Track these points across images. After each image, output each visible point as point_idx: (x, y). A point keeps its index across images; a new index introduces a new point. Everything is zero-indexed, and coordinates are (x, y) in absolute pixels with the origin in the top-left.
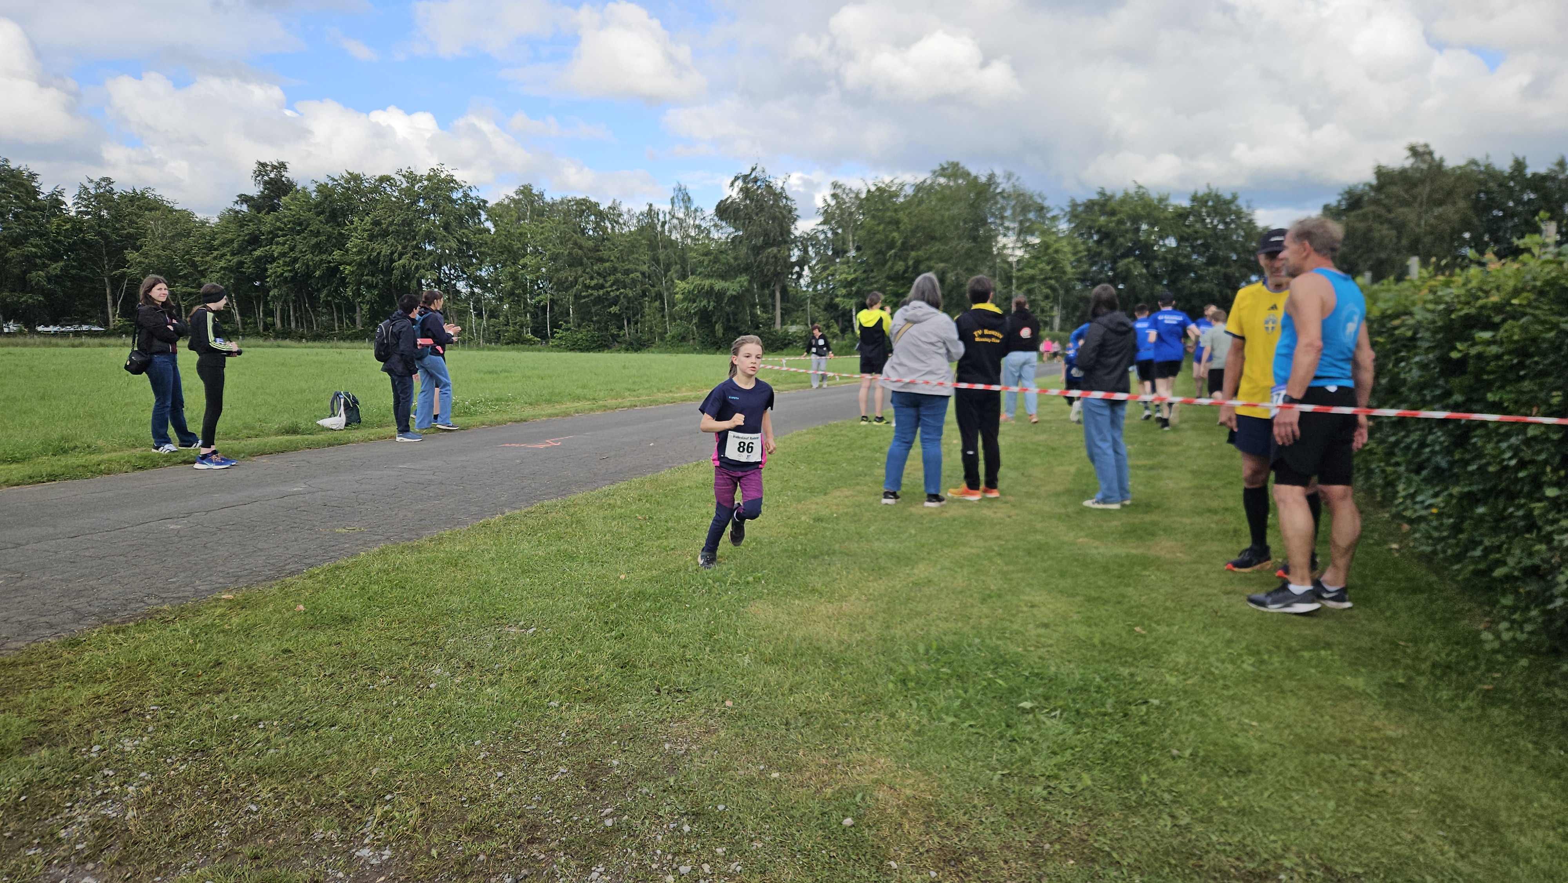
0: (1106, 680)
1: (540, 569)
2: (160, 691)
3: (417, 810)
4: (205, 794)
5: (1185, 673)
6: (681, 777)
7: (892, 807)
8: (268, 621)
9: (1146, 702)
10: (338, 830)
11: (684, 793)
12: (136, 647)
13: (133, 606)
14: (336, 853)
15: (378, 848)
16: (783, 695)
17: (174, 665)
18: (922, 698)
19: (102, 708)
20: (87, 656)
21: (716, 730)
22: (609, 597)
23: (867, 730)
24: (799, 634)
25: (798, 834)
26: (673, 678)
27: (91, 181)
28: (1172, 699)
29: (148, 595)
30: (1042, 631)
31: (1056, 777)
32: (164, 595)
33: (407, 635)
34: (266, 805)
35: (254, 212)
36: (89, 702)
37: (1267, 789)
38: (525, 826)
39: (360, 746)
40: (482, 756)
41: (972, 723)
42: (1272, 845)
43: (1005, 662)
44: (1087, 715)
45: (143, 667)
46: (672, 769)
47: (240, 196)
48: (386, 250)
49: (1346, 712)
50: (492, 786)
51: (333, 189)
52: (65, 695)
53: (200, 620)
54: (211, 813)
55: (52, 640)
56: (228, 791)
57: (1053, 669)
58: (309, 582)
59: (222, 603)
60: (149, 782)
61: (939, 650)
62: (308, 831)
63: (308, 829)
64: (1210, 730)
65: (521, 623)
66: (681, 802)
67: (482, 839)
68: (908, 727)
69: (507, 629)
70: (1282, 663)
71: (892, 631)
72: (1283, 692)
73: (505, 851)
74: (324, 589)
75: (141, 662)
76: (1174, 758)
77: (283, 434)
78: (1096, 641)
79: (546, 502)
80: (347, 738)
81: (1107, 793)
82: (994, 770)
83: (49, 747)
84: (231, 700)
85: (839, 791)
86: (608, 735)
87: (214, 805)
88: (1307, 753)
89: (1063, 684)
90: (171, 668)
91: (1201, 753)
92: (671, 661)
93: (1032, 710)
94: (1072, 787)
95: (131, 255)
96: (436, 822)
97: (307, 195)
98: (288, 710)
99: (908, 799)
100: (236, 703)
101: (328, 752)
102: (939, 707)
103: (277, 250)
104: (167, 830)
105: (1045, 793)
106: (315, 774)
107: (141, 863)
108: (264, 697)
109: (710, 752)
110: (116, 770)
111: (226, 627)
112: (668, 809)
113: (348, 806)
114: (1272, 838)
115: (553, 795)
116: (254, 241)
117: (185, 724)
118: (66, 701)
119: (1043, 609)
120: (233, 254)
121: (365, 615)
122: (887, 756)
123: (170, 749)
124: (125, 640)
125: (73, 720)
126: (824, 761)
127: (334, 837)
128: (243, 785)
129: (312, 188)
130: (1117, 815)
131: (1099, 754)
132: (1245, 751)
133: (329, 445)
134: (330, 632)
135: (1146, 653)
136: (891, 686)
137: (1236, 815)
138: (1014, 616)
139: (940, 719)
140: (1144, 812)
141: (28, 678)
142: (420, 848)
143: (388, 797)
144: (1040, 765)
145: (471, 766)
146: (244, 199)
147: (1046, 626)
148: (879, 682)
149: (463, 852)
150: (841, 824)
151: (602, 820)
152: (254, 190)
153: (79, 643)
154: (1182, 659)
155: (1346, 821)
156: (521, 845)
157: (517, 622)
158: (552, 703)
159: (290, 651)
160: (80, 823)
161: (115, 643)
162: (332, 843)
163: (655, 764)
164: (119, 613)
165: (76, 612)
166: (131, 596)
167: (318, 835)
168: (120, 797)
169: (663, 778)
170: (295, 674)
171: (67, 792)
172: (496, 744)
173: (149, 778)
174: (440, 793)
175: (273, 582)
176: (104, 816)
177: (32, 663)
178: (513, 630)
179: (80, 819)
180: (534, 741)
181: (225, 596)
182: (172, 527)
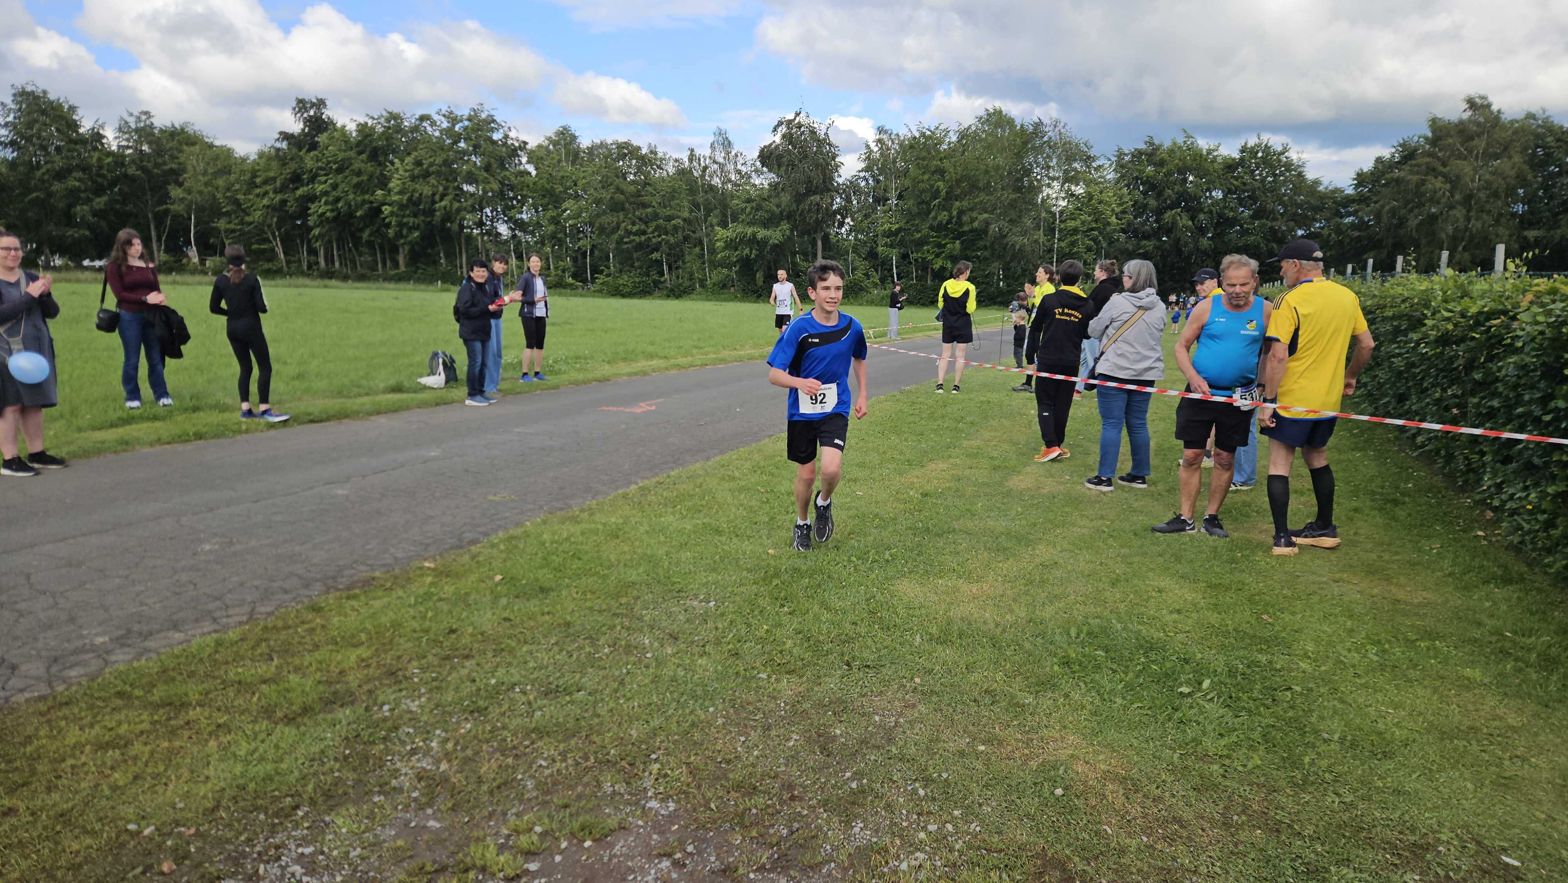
0: (1249, 667)
1: (694, 542)
3: (684, 769)
4: (497, 750)
5: (1316, 661)
6: (900, 747)
7: (1092, 779)
8: (476, 590)
9: (1289, 689)
10: (623, 785)
11: (908, 761)
12: (375, 614)
13: (347, 572)
14: (629, 804)
15: (662, 800)
16: (962, 673)
17: (415, 631)
18: (1088, 679)
19: (371, 670)
20: (334, 622)
21: (914, 706)
22: (767, 572)
23: (1049, 709)
25: (1018, 801)
27: (131, 114)
28: (1312, 685)
29: (356, 562)
30: (1175, 616)
31: (1228, 757)
32: (369, 562)
33: (604, 607)
34: (554, 761)
35: (294, 150)
36: (358, 664)
37: (1414, 772)
38: (782, 785)
39: (611, 710)
40: (720, 721)
41: (1140, 705)
42: (1428, 822)
43: (1152, 647)
44: (1240, 699)
45: (388, 633)
46: (890, 740)
47: (281, 133)
48: (427, 191)
49: (1469, 701)
50: (739, 749)
51: (373, 128)
52: (335, 658)
54: (511, 767)
56: (514, 748)
57: (1197, 655)
58: (493, 552)
59: (426, 571)
60: (446, 740)
61: (1089, 634)
62: (598, 784)
63: (597, 782)
64: (1352, 716)
65: (700, 596)
66: (909, 769)
67: (750, 795)
68: (1083, 707)
69: (689, 602)
70: (1403, 653)
71: (1039, 614)
73: (772, 806)
74: (510, 559)
76: (1325, 741)
77: (390, 392)
78: (1230, 628)
80: (596, 703)
81: (1274, 772)
82: (1172, 749)
84: (482, 665)
85: (1042, 764)
86: (820, 705)
87: (509, 760)
88: (1442, 739)
90: (414, 635)
91: (1349, 738)
93: (1190, 695)
94: (1245, 766)
95: (175, 192)
96: (704, 780)
97: (347, 134)
98: (535, 675)
99: (1104, 773)
100: (486, 668)
101: (586, 715)
102: (1106, 689)
103: (318, 189)
104: (479, 780)
105: (1222, 771)
106: (584, 734)
108: (509, 663)
109: (917, 726)
110: (414, 727)
111: (443, 595)
112: (899, 774)
113: (622, 763)
114: (1427, 815)
115: (793, 758)
116: (296, 179)
117: (452, 687)
118: (338, 663)
119: (1170, 594)
120: (276, 192)
121: (558, 585)
122: (1074, 733)
123: (449, 709)
124: (361, 607)
125: (352, 681)
126: (1020, 737)
127: (622, 790)
128: (526, 743)
129: (351, 127)
130: (1288, 791)
132: (1388, 736)
133: (437, 404)
134: (536, 602)
135: (1277, 641)
136: (1056, 668)
137: (1392, 794)
138: (1147, 601)
139: (1111, 701)
140: (1311, 789)
141: (294, 641)
142: (699, 802)
143: (653, 756)
144: (1210, 745)
145: (714, 730)
146: (285, 136)
147: (1179, 612)
148: (1045, 664)
149: (736, 806)
150: (1052, 793)
151: (845, 782)
152: (295, 127)
153: (321, 608)
154: (1310, 647)
155: (1486, 801)
156: (785, 801)
157: (696, 596)
158: (761, 675)
159: (510, 620)
160: (406, 774)
161: (353, 609)
162: (622, 795)
163: (872, 734)
164: (340, 580)
165: (300, 577)
166: (342, 563)
167: (607, 788)
168: (427, 752)
169: (883, 748)
170: (525, 642)
171: (382, 747)
172: (728, 712)
173: (443, 734)
174: (696, 754)
175: (461, 551)
176: (424, 769)
177: (289, 627)
178: (696, 603)
179: (404, 771)
180: (759, 709)
181: (427, 564)
182: (340, 492)
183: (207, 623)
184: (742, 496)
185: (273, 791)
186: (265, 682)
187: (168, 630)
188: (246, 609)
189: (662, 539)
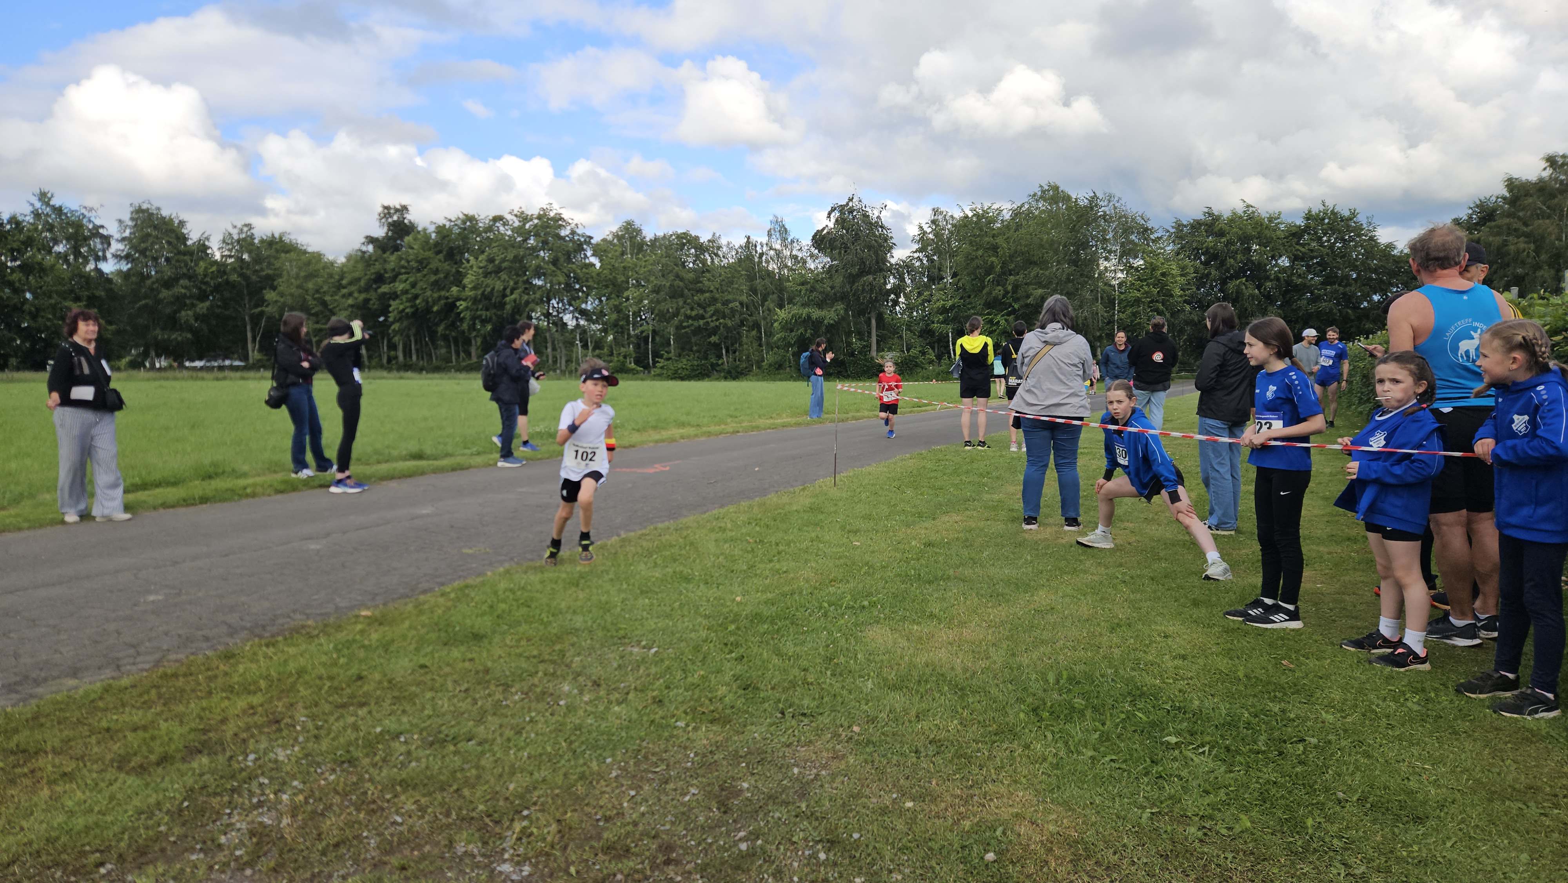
0: (1256, 716)
1: (657, 590)
2: (308, 703)
3: (554, 827)
4: (353, 804)
5: (1343, 711)
6: (812, 803)
7: (1035, 843)
8: (404, 637)
9: (1302, 740)
10: (480, 844)
11: (817, 819)
12: (286, 661)
13: (281, 621)
14: (478, 867)
15: (518, 863)
16: (910, 722)
17: (320, 678)
18: (1057, 729)
19: (256, 718)
20: (241, 669)
21: (844, 756)
22: (726, 618)
23: (1002, 762)
24: (921, 659)
25: (938, 868)
26: (797, 701)
27: (235, 227)
28: (1331, 737)
29: (294, 611)
30: (1179, 662)
31: (1211, 818)
32: (308, 611)
33: (535, 653)
34: (410, 817)
35: (379, 252)
36: (244, 712)
37: (1449, 838)
38: (660, 847)
39: (496, 761)
40: (614, 774)
41: (1114, 757)
43: (1142, 694)
44: (1238, 752)
45: (291, 680)
46: (804, 795)
47: (367, 237)
48: (499, 286)
49: (1529, 756)
50: (625, 805)
51: (450, 230)
52: (223, 706)
53: (341, 636)
54: (360, 823)
55: (209, 653)
56: (374, 802)
57: (1197, 703)
58: (441, 600)
59: (361, 619)
60: (301, 791)
61: (1070, 679)
62: (451, 844)
63: (451, 842)
64: (1377, 772)
65: (644, 643)
66: (815, 828)
67: (619, 858)
68: (1045, 759)
69: (629, 649)
70: (1451, 701)
71: (1018, 659)
72: (1455, 733)
73: (642, 871)
74: (455, 607)
75: (290, 674)
76: (1340, 802)
77: (410, 459)
78: (1241, 674)
79: (660, 525)
80: (483, 753)
81: (1269, 837)
82: (1143, 808)
83: (209, 754)
84: (374, 713)
85: (977, 824)
86: (736, 757)
87: (362, 816)
88: (1490, 800)
89: (1209, 719)
90: (318, 682)
91: (1371, 798)
92: (793, 685)
93: (1177, 745)
94: (1230, 829)
95: (270, 295)
96: (573, 840)
97: (427, 237)
98: (427, 724)
99: (1052, 836)
100: (378, 716)
101: (466, 766)
102: (1076, 739)
103: (400, 286)
104: (319, 837)
105: (1200, 834)
106: (455, 787)
107: (296, 870)
108: (404, 711)
109: (839, 779)
110: (271, 779)
111: (366, 642)
112: (802, 835)
113: (487, 820)
115: (685, 816)
116: (379, 279)
117: (332, 735)
118: (223, 711)
119: (1178, 640)
120: (360, 292)
121: (494, 632)
122: (1026, 789)
123: (319, 759)
124: (275, 654)
125: (230, 729)
126: (959, 792)
127: (476, 851)
128: (388, 796)
129: (432, 229)
130: (1282, 860)
131: (1256, 794)
132: (1420, 797)
133: (454, 470)
134: (463, 649)
135: (1296, 688)
136: (1022, 715)
138: (1147, 646)
139: (1079, 753)
140: (1313, 858)
141: (188, 688)
142: (559, 866)
143: (525, 813)
144: (1192, 803)
145: (604, 784)
146: (371, 240)
147: (1184, 657)
148: (1010, 712)
149: (600, 870)
150: (982, 858)
151: (735, 844)
152: (380, 232)
153: (233, 656)
154: (1337, 695)
156: (658, 866)
157: (639, 642)
158: (678, 723)
159: (426, 667)
160: (239, 830)
161: (266, 656)
162: (474, 857)
163: (785, 789)
164: (269, 628)
165: (230, 626)
166: (279, 612)
167: (460, 849)
168: (274, 807)
169: (794, 803)
170: (432, 689)
171: (226, 799)
172: (627, 763)
173: (301, 786)
174: (575, 810)
175: (408, 600)
176: (261, 823)
177: (191, 674)
178: (636, 650)
179: (238, 825)
180: (662, 760)
181: (364, 613)
182: (313, 547)
183: (108, 671)
184: (727, 545)
185: (83, 845)
186: (135, 730)
187: (66, 676)
188: (157, 656)
189: (625, 586)
